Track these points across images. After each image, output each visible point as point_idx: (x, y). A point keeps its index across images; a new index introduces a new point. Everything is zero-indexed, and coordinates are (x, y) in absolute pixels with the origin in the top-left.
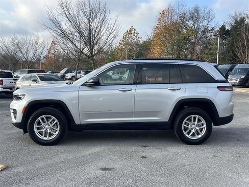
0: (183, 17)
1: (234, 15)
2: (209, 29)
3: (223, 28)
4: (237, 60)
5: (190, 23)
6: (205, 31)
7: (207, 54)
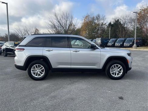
0: (93, 19)
1: (114, 18)
2: (104, 24)
3: (110, 23)
4: (117, 36)
5: (96, 21)
6: (102, 24)
7: (105, 34)
